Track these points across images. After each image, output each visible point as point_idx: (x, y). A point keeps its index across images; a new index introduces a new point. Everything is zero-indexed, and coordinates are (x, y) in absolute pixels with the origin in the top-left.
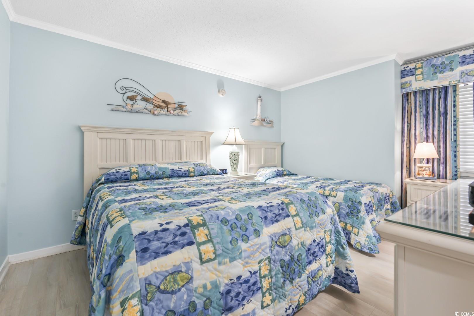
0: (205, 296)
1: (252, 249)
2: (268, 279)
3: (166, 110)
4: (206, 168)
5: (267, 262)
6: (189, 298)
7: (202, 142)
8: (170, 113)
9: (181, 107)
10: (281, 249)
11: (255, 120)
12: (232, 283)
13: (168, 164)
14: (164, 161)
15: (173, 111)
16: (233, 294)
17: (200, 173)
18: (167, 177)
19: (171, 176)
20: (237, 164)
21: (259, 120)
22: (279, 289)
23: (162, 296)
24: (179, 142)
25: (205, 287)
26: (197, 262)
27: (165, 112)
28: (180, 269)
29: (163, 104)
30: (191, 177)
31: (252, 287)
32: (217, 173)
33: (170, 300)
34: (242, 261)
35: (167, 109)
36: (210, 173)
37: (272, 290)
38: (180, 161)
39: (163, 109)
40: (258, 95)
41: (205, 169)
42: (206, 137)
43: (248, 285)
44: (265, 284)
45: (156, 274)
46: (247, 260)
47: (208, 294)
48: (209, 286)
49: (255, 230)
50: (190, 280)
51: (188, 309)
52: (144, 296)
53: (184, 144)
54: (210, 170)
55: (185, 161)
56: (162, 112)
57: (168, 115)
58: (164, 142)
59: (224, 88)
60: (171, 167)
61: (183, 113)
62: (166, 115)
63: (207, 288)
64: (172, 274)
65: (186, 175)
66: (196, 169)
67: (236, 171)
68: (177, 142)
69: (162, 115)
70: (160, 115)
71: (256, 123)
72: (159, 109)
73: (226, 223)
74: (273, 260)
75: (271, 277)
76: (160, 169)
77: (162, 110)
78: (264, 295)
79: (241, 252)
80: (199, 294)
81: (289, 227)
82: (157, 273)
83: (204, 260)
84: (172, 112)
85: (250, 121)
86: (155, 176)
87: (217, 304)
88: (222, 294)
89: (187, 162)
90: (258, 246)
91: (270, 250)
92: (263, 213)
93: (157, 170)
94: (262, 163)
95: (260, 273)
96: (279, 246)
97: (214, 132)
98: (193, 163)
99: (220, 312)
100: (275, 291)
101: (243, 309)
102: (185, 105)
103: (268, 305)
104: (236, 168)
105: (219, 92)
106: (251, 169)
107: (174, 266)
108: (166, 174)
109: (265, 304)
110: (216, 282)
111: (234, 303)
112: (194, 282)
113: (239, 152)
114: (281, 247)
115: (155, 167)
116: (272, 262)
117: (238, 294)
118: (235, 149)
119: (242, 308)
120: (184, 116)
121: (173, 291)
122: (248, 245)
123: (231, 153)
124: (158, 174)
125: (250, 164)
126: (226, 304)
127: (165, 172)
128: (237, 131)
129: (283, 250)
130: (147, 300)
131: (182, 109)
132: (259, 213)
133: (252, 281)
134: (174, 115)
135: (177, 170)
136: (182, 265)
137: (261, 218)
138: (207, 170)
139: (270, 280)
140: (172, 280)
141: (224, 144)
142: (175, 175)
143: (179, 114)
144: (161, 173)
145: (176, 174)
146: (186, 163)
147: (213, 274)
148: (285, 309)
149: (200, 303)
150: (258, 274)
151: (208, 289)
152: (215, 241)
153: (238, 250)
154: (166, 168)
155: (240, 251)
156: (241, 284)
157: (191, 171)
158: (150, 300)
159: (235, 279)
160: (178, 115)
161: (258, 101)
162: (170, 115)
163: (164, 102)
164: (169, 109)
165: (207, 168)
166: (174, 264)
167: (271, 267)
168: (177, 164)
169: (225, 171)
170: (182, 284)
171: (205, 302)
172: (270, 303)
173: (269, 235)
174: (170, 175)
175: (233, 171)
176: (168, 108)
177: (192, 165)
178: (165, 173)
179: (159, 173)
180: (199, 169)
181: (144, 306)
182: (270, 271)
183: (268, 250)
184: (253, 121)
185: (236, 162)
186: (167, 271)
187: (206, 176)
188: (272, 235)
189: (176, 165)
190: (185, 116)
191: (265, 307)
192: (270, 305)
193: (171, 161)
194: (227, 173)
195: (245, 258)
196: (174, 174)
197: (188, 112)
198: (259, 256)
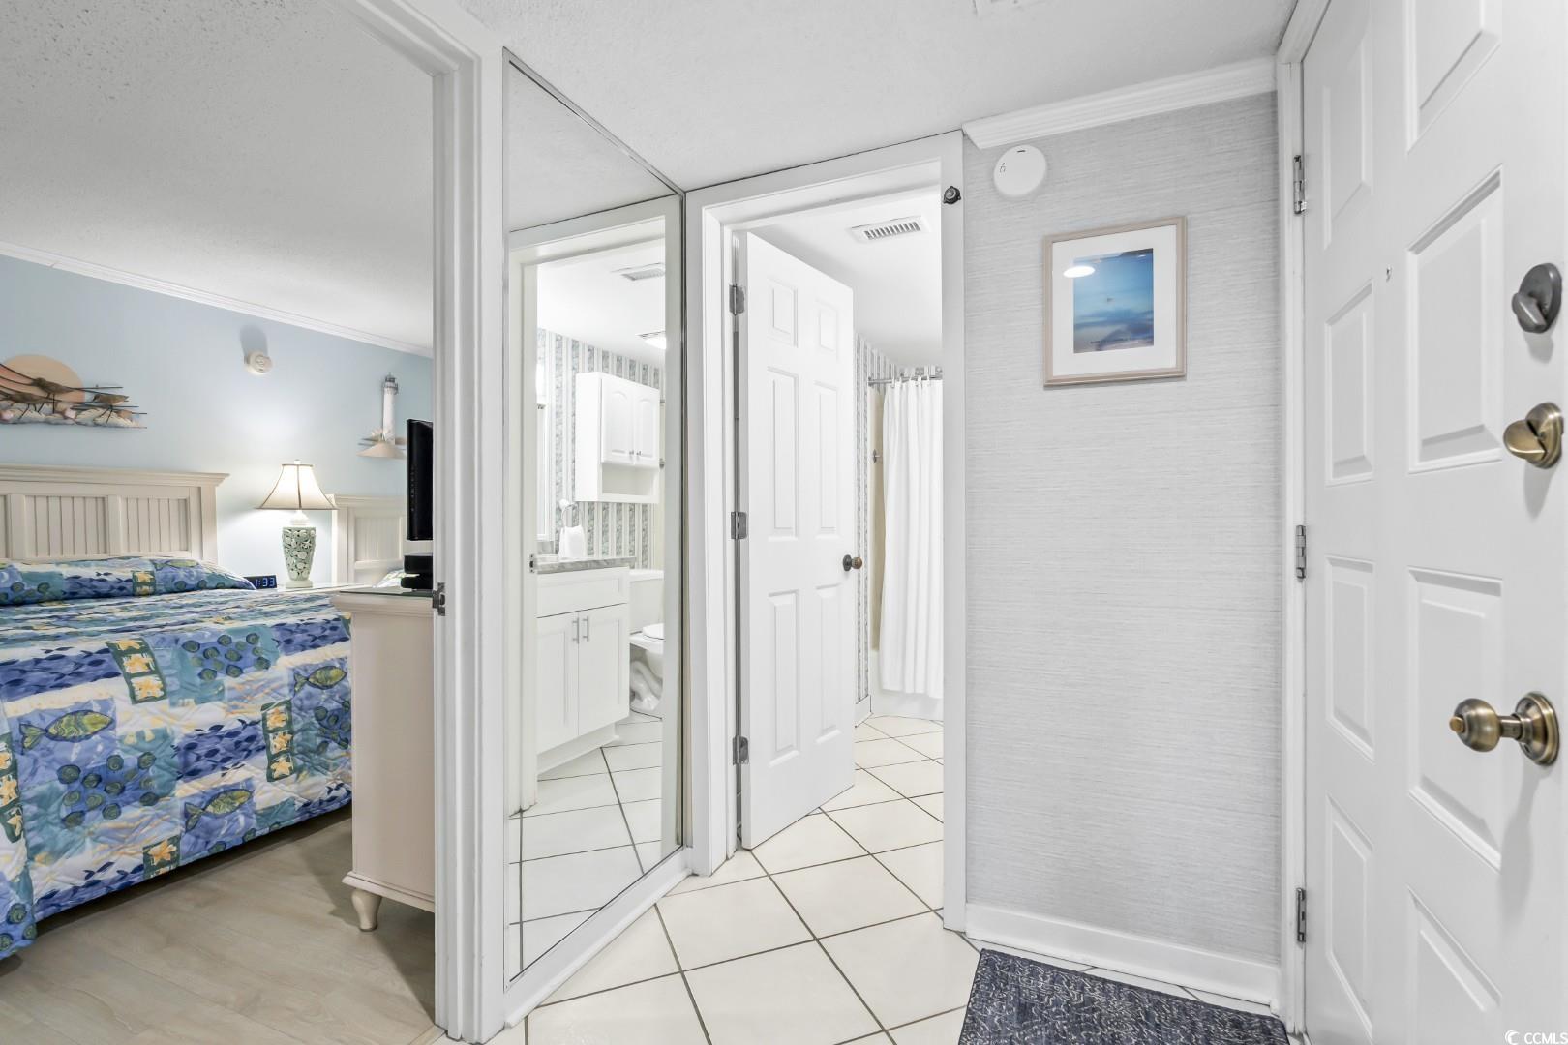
0: (140, 750)
1: (248, 687)
2: (284, 734)
3: (48, 407)
4: (195, 573)
5: (282, 708)
6: (108, 751)
7: (185, 500)
8: (66, 418)
9: (107, 402)
10: (319, 690)
11: (374, 441)
12: (200, 735)
13: (58, 564)
14: (43, 556)
15: (75, 412)
16: (202, 751)
17: (173, 587)
18: (56, 599)
19: (72, 596)
20: (307, 562)
21: (388, 443)
22: (312, 754)
23: (52, 744)
24: (100, 502)
25: (140, 735)
26: (125, 701)
27: (43, 416)
28: (89, 709)
29: (36, 392)
30: (140, 596)
31: (245, 744)
32: (233, 584)
33: (70, 750)
34: (224, 703)
35: (51, 406)
36: (208, 586)
37: (293, 754)
38: (105, 557)
39: (38, 407)
40: (385, 373)
41: (192, 575)
42: (200, 488)
43: (236, 739)
44: (277, 743)
45: (41, 714)
46: (234, 703)
47: (147, 746)
48: (149, 736)
49: (260, 658)
50: (109, 724)
51: (107, 766)
52: (18, 741)
53: (118, 508)
54: (208, 577)
55: (124, 554)
56: (32, 414)
57: (57, 424)
58: (42, 503)
59: (266, 351)
60: (67, 571)
61: (115, 419)
62: (47, 422)
63: (144, 738)
64: (72, 714)
65: (124, 591)
66: (160, 574)
67: (305, 579)
68: (91, 504)
69: (32, 422)
70: (24, 423)
71: (377, 450)
72: (23, 406)
73: (194, 648)
74: (297, 707)
75: (292, 733)
76: (30, 577)
77: (32, 407)
78: (272, 759)
79: (223, 690)
80: (129, 746)
81: (341, 656)
82: (44, 711)
83: (139, 698)
84: (71, 414)
85: (361, 444)
86: (10, 597)
87: (165, 762)
88: (177, 749)
89: (128, 558)
90: (262, 683)
91: (291, 690)
92: (282, 635)
93: (20, 579)
94: (397, 556)
95: (264, 725)
96: (313, 685)
97: (228, 475)
98: (151, 561)
99: (174, 775)
100: (300, 756)
101: (223, 775)
102: (121, 396)
103: (283, 776)
104: (305, 571)
105: (247, 360)
106: (359, 573)
107: (76, 703)
108: (50, 590)
109: (275, 775)
110: (166, 731)
111: (202, 764)
112: (117, 729)
113: (314, 529)
114: (318, 687)
115: (10, 574)
116: (294, 709)
117: (213, 752)
118: (300, 520)
119: (220, 772)
120: (117, 426)
121: (74, 738)
122: (239, 680)
123: (287, 533)
124: (23, 589)
125: (356, 560)
126: (186, 764)
127: (47, 584)
128: (307, 474)
129: (323, 693)
130: (24, 747)
131: (111, 408)
132: (276, 634)
133: (245, 734)
134: (79, 423)
135: (91, 580)
136: (93, 703)
137: (278, 642)
138: (197, 578)
139: (288, 737)
140: (72, 723)
141: (261, 508)
142: (83, 592)
143: (100, 420)
144: (35, 588)
145: (89, 591)
146: (126, 561)
147: (159, 719)
148: (328, 789)
149: (130, 760)
150: (260, 726)
151: (147, 740)
152: (165, 672)
153: (216, 687)
154: (51, 575)
155: (220, 689)
156: (221, 737)
157: (140, 581)
158: (30, 748)
159: (207, 729)
160: (96, 425)
161: (386, 389)
162: (65, 424)
163: (39, 383)
164: (61, 406)
165: (197, 571)
166: (76, 700)
167: (291, 716)
168: (93, 563)
169: (269, 580)
170: (92, 729)
171: (140, 758)
172: (288, 773)
173: (292, 666)
174: (65, 593)
175: (292, 579)
176: (55, 403)
177: (144, 564)
178: (49, 587)
179: (26, 588)
180: (170, 575)
181: (18, 756)
182: (290, 722)
183: (286, 691)
184: (371, 443)
185: (302, 555)
186: (62, 710)
187: (192, 593)
188: (298, 667)
189: (88, 566)
190: (123, 427)
191: (277, 779)
192: (287, 776)
193: (68, 556)
194: (275, 586)
195: (231, 700)
196: (83, 590)
197: (131, 415)
198: (262, 699)
